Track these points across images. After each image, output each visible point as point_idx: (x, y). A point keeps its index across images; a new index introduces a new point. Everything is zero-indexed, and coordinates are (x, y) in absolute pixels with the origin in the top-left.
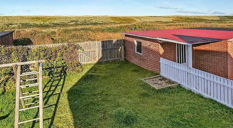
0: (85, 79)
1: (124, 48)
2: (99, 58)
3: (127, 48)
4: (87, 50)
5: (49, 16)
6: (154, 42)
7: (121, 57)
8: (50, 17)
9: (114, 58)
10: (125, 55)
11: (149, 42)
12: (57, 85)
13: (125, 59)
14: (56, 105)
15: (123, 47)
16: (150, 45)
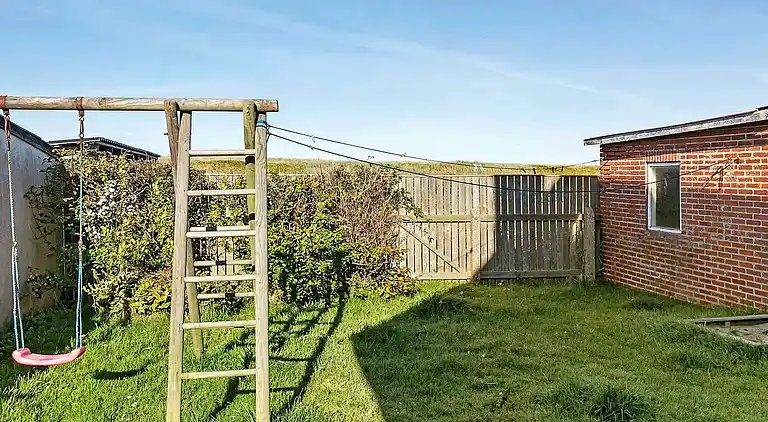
0: (425, 312)
1: (598, 223)
2: (484, 257)
3: (611, 220)
4: (433, 213)
5: (280, 159)
6: (741, 144)
7: (580, 263)
8: (282, 162)
9: (547, 265)
10: (601, 256)
11: (717, 153)
12: (314, 321)
13: (599, 276)
14: (312, 361)
15: (590, 213)
16: (721, 171)
